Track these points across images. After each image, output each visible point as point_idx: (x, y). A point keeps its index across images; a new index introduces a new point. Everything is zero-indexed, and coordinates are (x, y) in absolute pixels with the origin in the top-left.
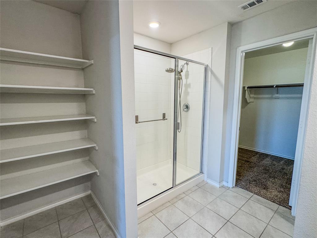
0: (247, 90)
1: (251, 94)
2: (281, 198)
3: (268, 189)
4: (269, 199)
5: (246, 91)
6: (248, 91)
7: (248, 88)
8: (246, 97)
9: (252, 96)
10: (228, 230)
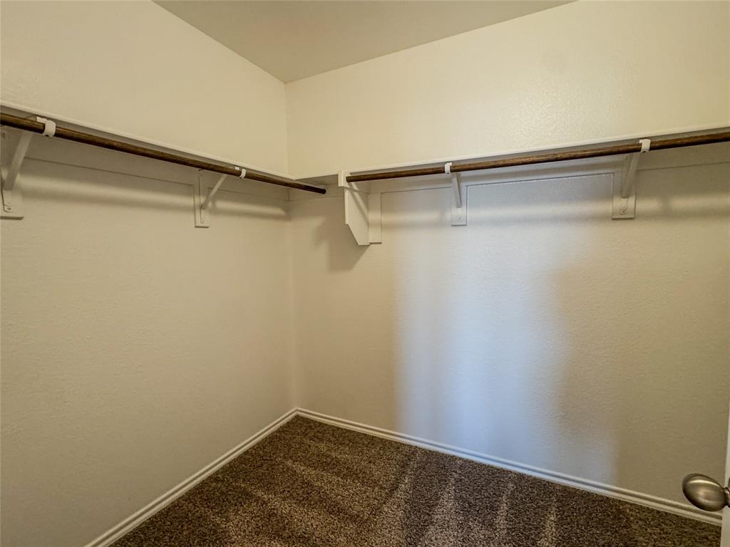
0: (351, 190)
1: (368, 209)
5: (347, 193)
6: (354, 196)
7: (349, 180)
8: (347, 222)
9: (374, 216)
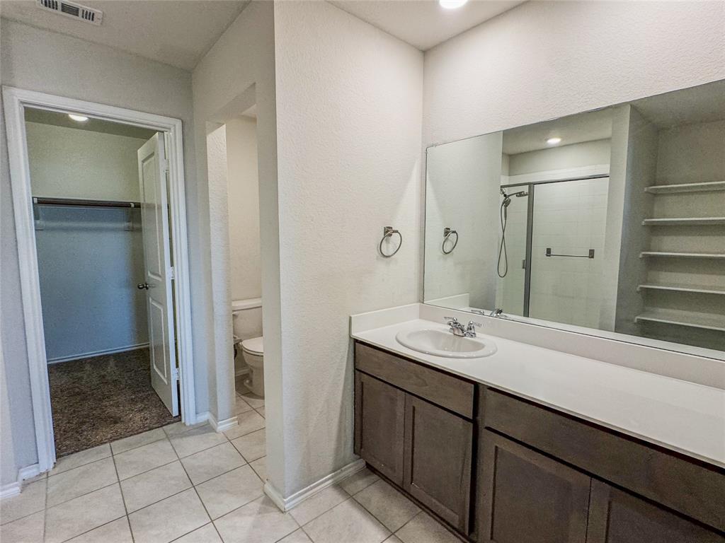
2: (153, 417)
3: (120, 419)
4: (140, 431)
10: (148, 523)
